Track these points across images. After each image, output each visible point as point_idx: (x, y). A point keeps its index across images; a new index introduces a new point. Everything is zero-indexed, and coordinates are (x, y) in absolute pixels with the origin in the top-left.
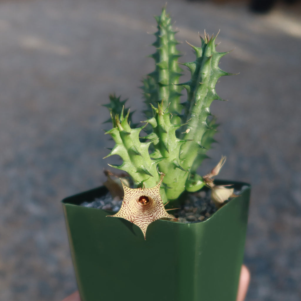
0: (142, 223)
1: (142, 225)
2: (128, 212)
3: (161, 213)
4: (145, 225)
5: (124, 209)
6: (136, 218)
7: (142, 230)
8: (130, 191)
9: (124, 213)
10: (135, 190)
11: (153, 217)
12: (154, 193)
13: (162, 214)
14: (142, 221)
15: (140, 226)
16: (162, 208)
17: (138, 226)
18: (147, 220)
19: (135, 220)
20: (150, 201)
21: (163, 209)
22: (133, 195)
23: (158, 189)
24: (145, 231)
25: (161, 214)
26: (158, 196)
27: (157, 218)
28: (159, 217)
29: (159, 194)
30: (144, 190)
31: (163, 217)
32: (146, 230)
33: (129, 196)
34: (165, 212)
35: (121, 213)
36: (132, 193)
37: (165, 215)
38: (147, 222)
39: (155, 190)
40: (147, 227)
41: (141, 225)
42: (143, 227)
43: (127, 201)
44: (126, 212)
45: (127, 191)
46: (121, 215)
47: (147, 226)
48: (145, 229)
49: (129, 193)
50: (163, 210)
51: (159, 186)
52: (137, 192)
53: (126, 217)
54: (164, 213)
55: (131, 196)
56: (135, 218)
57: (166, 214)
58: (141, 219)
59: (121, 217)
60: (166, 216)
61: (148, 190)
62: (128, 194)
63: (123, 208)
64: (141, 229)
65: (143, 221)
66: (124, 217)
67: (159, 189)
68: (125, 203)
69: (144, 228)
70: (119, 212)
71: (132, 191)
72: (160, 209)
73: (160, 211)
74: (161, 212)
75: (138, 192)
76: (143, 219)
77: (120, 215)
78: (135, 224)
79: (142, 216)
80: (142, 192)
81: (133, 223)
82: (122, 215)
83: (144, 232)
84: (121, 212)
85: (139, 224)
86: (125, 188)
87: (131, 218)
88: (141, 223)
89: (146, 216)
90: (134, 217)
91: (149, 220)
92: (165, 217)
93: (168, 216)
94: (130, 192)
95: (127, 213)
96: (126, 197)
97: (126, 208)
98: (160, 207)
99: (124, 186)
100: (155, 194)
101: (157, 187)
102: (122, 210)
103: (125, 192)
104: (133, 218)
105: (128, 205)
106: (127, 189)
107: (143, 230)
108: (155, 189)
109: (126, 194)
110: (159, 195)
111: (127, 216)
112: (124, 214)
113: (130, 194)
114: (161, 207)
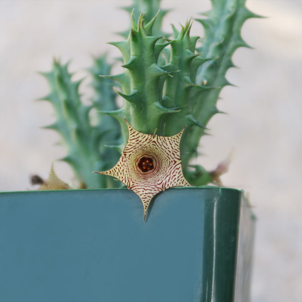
0: (145, 192)
1: (145, 195)
2: (126, 171)
3: (175, 179)
4: (148, 195)
5: (122, 166)
6: (135, 185)
7: (143, 202)
8: (138, 136)
9: (121, 171)
10: (145, 136)
11: (161, 185)
12: (171, 144)
13: (178, 181)
14: (144, 189)
15: (141, 195)
16: (178, 171)
17: (139, 195)
18: (153, 188)
19: (135, 186)
20: (155, 167)
21: (180, 172)
22: (141, 143)
23: (178, 139)
24: (148, 206)
25: (176, 181)
26: (176, 151)
27: (168, 185)
28: (172, 184)
29: (179, 147)
30: (157, 139)
31: (178, 185)
32: (149, 203)
33: (134, 145)
34: (182, 177)
35: (117, 171)
36: (140, 139)
37: (181, 182)
38: (153, 192)
39: (174, 141)
40: (151, 199)
41: (143, 194)
42: (146, 198)
43: (130, 153)
44: (123, 170)
45: (133, 135)
46: (116, 173)
47: (152, 196)
48: (148, 201)
49: (136, 140)
50: (180, 174)
51: (181, 135)
52: (146, 140)
53: (122, 178)
54: (180, 179)
55: (138, 145)
56: (133, 184)
57: (184, 180)
58: (144, 186)
59: (115, 176)
60: (183, 183)
61: (164, 139)
62: (134, 141)
63: (121, 163)
64: (142, 200)
65: (146, 190)
66: (120, 177)
67: (180, 140)
68: (125, 155)
69: (146, 200)
70: (114, 168)
71: (141, 136)
72: (175, 172)
73: (175, 175)
74: (176, 177)
75: (148, 141)
76: (146, 187)
77: (114, 173)
78: (134, 191)
79: (145, 184)
80: (154, 142)
81: (132, 189)
82: (118, 173)
83: (146, 207)
84: (116, 168)
85: (141, 193)
86: (131, 130)
87: (129, 181)
88: (143, 191)
89: (150, 184)
90: (133, 182)
91: (156, 189)
92: (181, 184)
93: (186, 184)
94: (138, 138)
95: (125, 173)
96: (130, 145)
97: (124, 164)
98: (176, 169)
99: (130, 127)
100: (172, 147)
101: (177, 136)
102: (119, 166)
103: (130, 136)
104: (131, 184)
105: (128, 160)
106: (135, 132)
107: (145, 202)
108: (174, 138)
109: (131, 140)
110: (179, 150)
111: (124, 178)
112: (121, 174)
113: (138, 140)
114: (178, 169)
